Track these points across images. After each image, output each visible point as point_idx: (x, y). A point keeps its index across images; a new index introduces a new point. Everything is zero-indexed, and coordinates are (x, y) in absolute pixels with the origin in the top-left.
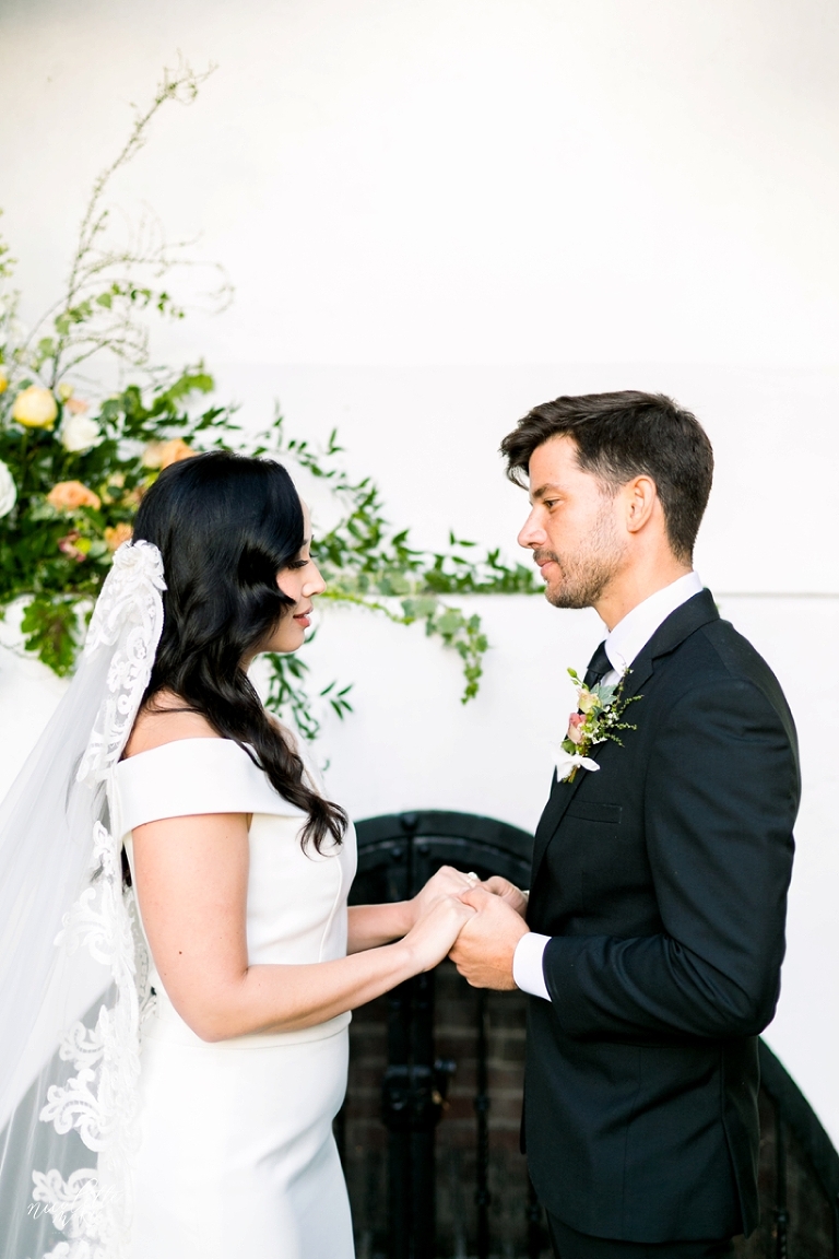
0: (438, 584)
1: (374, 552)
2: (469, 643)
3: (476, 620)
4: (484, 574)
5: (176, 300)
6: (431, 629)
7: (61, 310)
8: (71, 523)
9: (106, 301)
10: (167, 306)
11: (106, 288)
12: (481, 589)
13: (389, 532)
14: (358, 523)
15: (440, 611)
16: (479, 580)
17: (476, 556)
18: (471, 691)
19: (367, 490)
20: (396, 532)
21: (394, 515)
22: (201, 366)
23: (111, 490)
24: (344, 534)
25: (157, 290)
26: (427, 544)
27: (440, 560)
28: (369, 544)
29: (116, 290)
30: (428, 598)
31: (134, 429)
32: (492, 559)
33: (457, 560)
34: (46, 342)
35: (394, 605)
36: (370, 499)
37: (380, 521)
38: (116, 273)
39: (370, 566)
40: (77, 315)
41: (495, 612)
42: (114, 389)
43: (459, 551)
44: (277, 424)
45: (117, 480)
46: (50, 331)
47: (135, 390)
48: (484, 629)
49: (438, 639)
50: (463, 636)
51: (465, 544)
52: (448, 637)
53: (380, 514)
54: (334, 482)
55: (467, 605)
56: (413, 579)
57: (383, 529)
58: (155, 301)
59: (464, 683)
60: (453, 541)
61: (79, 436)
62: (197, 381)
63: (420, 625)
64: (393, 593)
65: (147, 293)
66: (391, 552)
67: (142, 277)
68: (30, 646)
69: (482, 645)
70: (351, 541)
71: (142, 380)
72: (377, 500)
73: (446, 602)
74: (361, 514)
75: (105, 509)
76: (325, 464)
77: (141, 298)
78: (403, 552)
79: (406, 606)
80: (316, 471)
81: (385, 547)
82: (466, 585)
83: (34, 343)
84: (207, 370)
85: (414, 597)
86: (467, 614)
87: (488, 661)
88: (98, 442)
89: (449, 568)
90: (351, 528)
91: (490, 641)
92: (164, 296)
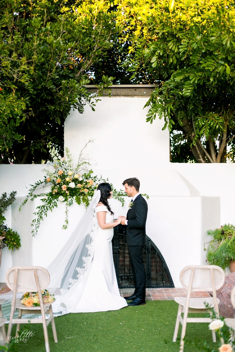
0: (119, 195)
2: (122, 201)
3: (123, 198)
4: (124, 194)
5: (90, 164)
6: (118, 200)
7: (77, 165)
8: (80, 188)
9: (82, 164)
12: (124, 196)
15: (119, 198)
16: (124, 195)
18: (123, 206)
20: (115, 189)
22: (91, 170)
26: (118, 191)
29: (83, 162)
31: (87, 178)
33: (121, 192)
34: (76, 168)
35: (115, 197)
40: (79, 165)
42: (83, 174)
43: (121, 191)
45: (85, 184)
46: (77, 167)
47: (86, 174)
48: (124, 199)
49: (119, 201)
50: (122, 200)
51: (122, 191)
52: (120, 200)
55: (122, 197)
56: (116, 194)
58: (88, 164)
60: (121, 190)
61: (80, 179)
62: (91, 172)
63: (117, 199)
64: (114, 196)
65: (87, 163)
67: (86, 161)
68: (76, 202)
69: (124, 201)
71: (86, 172)
72: (113, 186)
75: (83, 187)
77: (86, 163)
79: (116, 197)
82: (122, 195)
84: (92, 170)
85: (116, 196)
86: (122, 198)
87: (124, 202)
88: (82, 180)
89: (120, 193)
91: (125, 201)
92: (89, 163)
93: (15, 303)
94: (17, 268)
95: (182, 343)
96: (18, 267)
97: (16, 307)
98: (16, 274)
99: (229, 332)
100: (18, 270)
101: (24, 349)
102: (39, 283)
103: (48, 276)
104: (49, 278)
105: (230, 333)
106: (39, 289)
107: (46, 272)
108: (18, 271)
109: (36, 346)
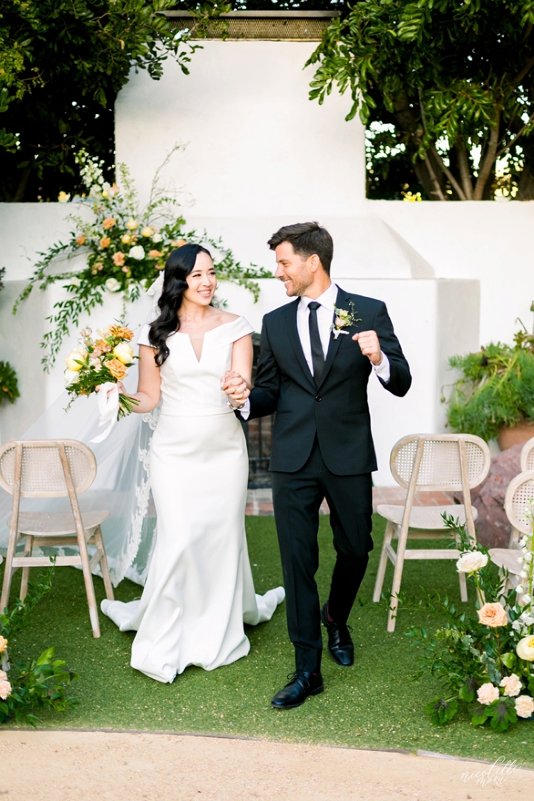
0: (247, 276)
1: (231, 268)
2: (255, 290)
3: (257, 284)
4: (259, 274)
5: (178, 201)
6: (246, 287)
7: (149, 205)
8: (157, 261)
9: (160, 202)
10: (176, 203)
11: (160, 199)
12: (259, 277)
13: (235, 263)
14: (227, 261)
15: (248, 283)
17: (258, 269)
18: (256, 301)
19: (229, 252)
20: (237, 263)
21: (236, 258)
22: (181, 217)
23: (165, 252)
24: (223, 263)
25: (173, 199)
26: (245, 266)
27: (248, 270)
28: (230, 266)
29: (163, 199)
30: (245, 279)
31: (171, 237)
32: (261, 270)
33: (253, 270)
34: (145, 214)
35: (237, 281)
36: (229, 254)
37: (232, 260)
38: (164, 195)
39: (230, 271)
40: (153, 206)
41: (262, 283)
42: (163, 226)
43: (253, 267)
44: (205, 234)
45: (165, 250)
46: (146, 211)
47: (167, 225)
48: (259, 286)
49: (248, 289)
50: (254, 288)
51: (255, 266)
52: (250, 288)
53: (233, 258)
54: (220, 250)
55: (255, 281)
56: (241, 275)
57: (233, 262)
58: (172, 202)
59: (254, 299)
60: (251, 265)
61: (156, 239)
62: (181, 221)
63: (243, 286)
64: (236, 278)
65: (170, 199)
66: (236, 268)
67: (170, 195)
69: (259, 290)
70: (225, 265)
71: (169, 223)
72: (232, 254)
73: (250, 281)
74: (227, 258)
76: (218, 245)
77: (169, 201)
78: (238, 268)
79: (240, 281)
80: (215, 247)
81: (234, 266)
82: (255, 276)
83: (143, 213)
84: (184, 219)
85: (242, 279)
86: (255, 283)
87: (260, 294)
88: (161, 240)
89: (250, 272)
90: (225, 262)
91: (261, 289)
92: (175, 200)
93: (17, 522)
94: (19, 443)
95: (394, 602)
96: (22, 442)
97: (19, 531)
98: (19, 458)
99: (499, 578)
100: (23, 448)
101: (42, 623)
102: (71, 477)
103: (93, 460)
104: (93, 466)
105: (501, 580)
106: (72, 490)
107: (88, 452)
108: (23, 451)
109: (68, 615)
